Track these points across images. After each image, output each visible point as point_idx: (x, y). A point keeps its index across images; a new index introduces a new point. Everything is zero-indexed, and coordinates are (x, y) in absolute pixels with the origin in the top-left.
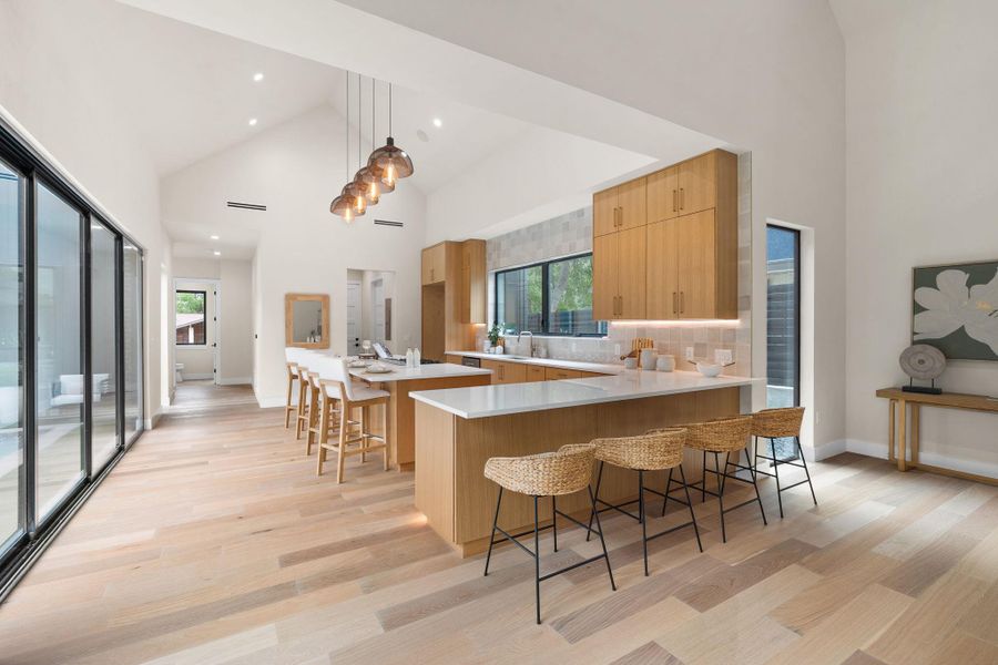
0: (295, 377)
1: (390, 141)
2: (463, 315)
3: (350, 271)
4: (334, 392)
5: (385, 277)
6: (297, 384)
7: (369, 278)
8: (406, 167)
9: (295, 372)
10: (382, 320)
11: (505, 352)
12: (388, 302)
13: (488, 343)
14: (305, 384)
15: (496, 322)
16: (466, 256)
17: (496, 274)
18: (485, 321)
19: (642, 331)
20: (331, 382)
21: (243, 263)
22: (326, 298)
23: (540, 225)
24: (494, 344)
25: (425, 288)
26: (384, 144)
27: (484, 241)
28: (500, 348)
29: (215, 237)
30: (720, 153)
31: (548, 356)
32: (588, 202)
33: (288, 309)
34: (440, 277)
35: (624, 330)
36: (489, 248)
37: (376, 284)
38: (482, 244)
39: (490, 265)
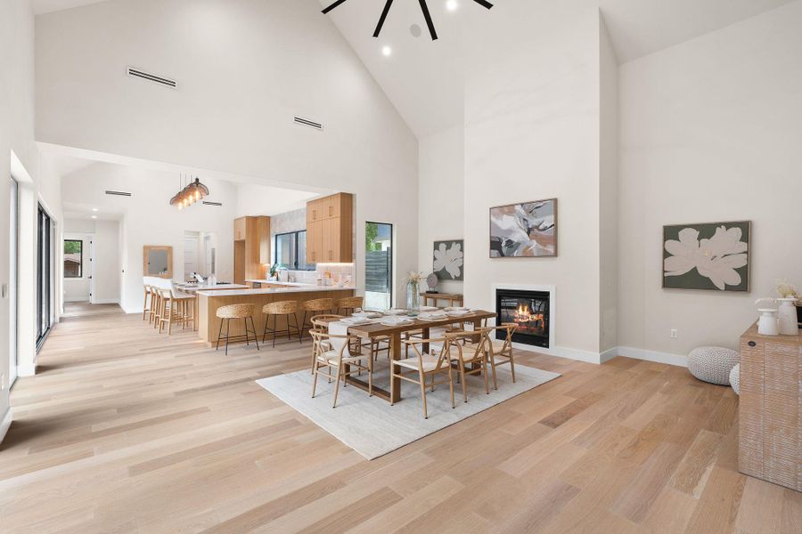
0: (149, 293)
1: (197, 180)
2: (256, 259)
3: (187, 232)
4: (167, 295)
5: (212, 235)
6: (149, 296)
7: (202, 235)
8: (205, 191)
9: (148, 289)
10: (210, 261)
11: (278, 279)
12: (213, 249)
13: (269, 275)
14: (154, 295)
15: (276, 263)
16: (258, 226)
17: (276, 236)
18: (270, 263)
19: (327, 268)
20: (166, 291)
21: (114, 223)
22: (170, 249)
23: (293, 212)
24: (273, 275)
25: (236, 242)
26: (194, 181)
27: (269, 217)
28: (275, 277)
29: (95, 210)
30: (343, 195)
31: (295, 281)
32: (305, 206)
33: (145, 255)
34: (243, 237)
35: (322, 267)
36: (272, 221)
37: (207, 238)
38: (267, 219)
39: (272, 232)
